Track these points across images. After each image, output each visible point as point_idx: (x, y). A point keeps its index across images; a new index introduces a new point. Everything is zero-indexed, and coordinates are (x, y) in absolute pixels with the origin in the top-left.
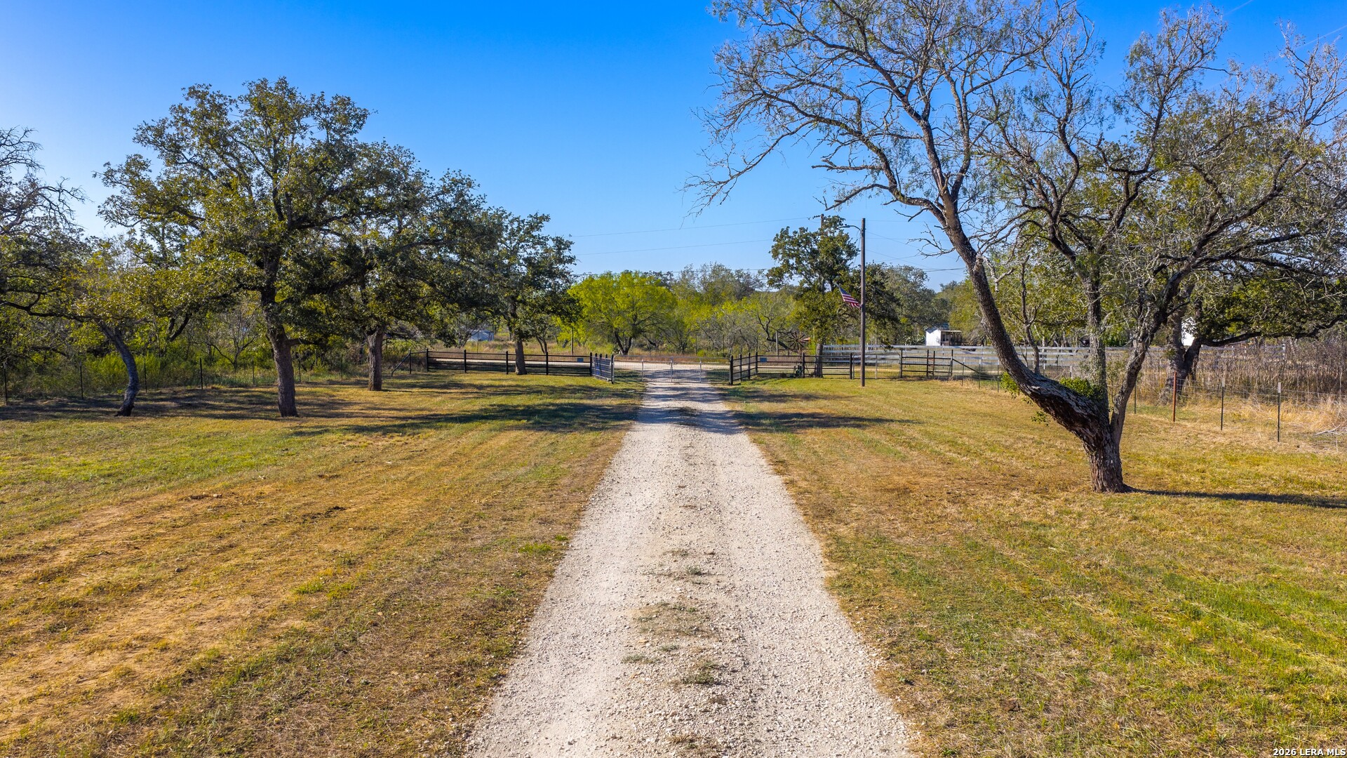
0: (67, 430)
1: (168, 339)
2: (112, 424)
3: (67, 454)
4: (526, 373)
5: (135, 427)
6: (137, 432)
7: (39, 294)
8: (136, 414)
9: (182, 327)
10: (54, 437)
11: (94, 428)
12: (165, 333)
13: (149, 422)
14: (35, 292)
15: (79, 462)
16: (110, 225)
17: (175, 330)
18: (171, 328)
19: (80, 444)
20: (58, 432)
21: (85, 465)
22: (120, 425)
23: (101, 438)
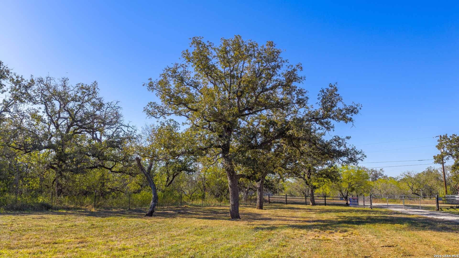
0: (118, 222)
1: (166, 186)
2: (144, 220)
3: (114, 239)
4: (315, 205)
5: (157, 222)
6: (158, 224)
7: (116, 161)
8: (155, 216)
9: (172, 181)
10: (109, 226)
11: (134, 222)
12: (164, 183)
13: (163, 220)
14: (113, 161)
15: (120, 247)
16: (149, 117)
17: (169, 182)
18: (167, 181)
19: (124, 231)
20: (113, 223)
21: (124, 249)
22: (148, 221)
23: (138, 227)
